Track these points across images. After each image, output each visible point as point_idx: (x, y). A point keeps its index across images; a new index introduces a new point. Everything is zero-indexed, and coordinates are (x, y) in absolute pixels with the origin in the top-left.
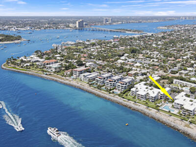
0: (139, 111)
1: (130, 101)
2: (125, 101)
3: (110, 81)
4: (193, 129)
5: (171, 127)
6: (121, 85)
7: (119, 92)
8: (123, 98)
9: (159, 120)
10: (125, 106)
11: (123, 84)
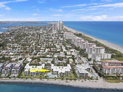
0: (38, 83)
1: (28, 79)
2: (24, 80)
3: (6, 69)
4: (70, 82)
5: (61, 86)
6: (15, 70)
7: (16, 75)
8: (22, 78)
9: (52, 84)
10: (27, 83)
11: (17, 69)
